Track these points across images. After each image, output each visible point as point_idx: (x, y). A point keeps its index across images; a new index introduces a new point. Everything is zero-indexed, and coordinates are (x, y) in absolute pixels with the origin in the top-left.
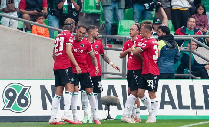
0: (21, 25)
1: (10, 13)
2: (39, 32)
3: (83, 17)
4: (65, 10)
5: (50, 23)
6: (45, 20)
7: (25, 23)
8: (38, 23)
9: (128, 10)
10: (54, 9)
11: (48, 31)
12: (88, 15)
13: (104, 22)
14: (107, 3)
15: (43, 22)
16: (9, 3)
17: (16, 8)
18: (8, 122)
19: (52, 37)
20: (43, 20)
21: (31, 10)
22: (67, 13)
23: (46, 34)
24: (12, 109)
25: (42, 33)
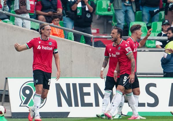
0: (37, 26)
1: (22, 15)
2: (55, 33)
3: (96, 19)
4: (79, 12)
5: (65, 24)
6: (60, 21)
7: (41, 24)
8: (54, 24)
9: (139, 13)
10: (69, 11)
11: (63, 32)
12: (101, 16)
13: (116, 24)
14: (118, 7)
15: (58, 24)
16: (21, 5)
17: (28, 9)
18: (25, 118)
19: (67, 37)
20: (58, 22)
21: (46, 11)
22: (81, 14)
23: (60, 34)
24: (28, 105)
25: (57, 33)
